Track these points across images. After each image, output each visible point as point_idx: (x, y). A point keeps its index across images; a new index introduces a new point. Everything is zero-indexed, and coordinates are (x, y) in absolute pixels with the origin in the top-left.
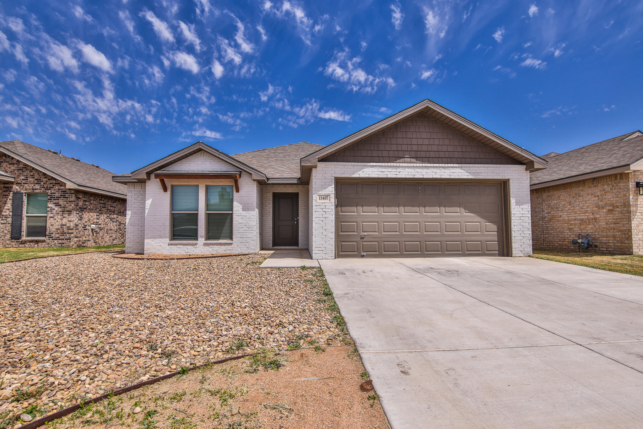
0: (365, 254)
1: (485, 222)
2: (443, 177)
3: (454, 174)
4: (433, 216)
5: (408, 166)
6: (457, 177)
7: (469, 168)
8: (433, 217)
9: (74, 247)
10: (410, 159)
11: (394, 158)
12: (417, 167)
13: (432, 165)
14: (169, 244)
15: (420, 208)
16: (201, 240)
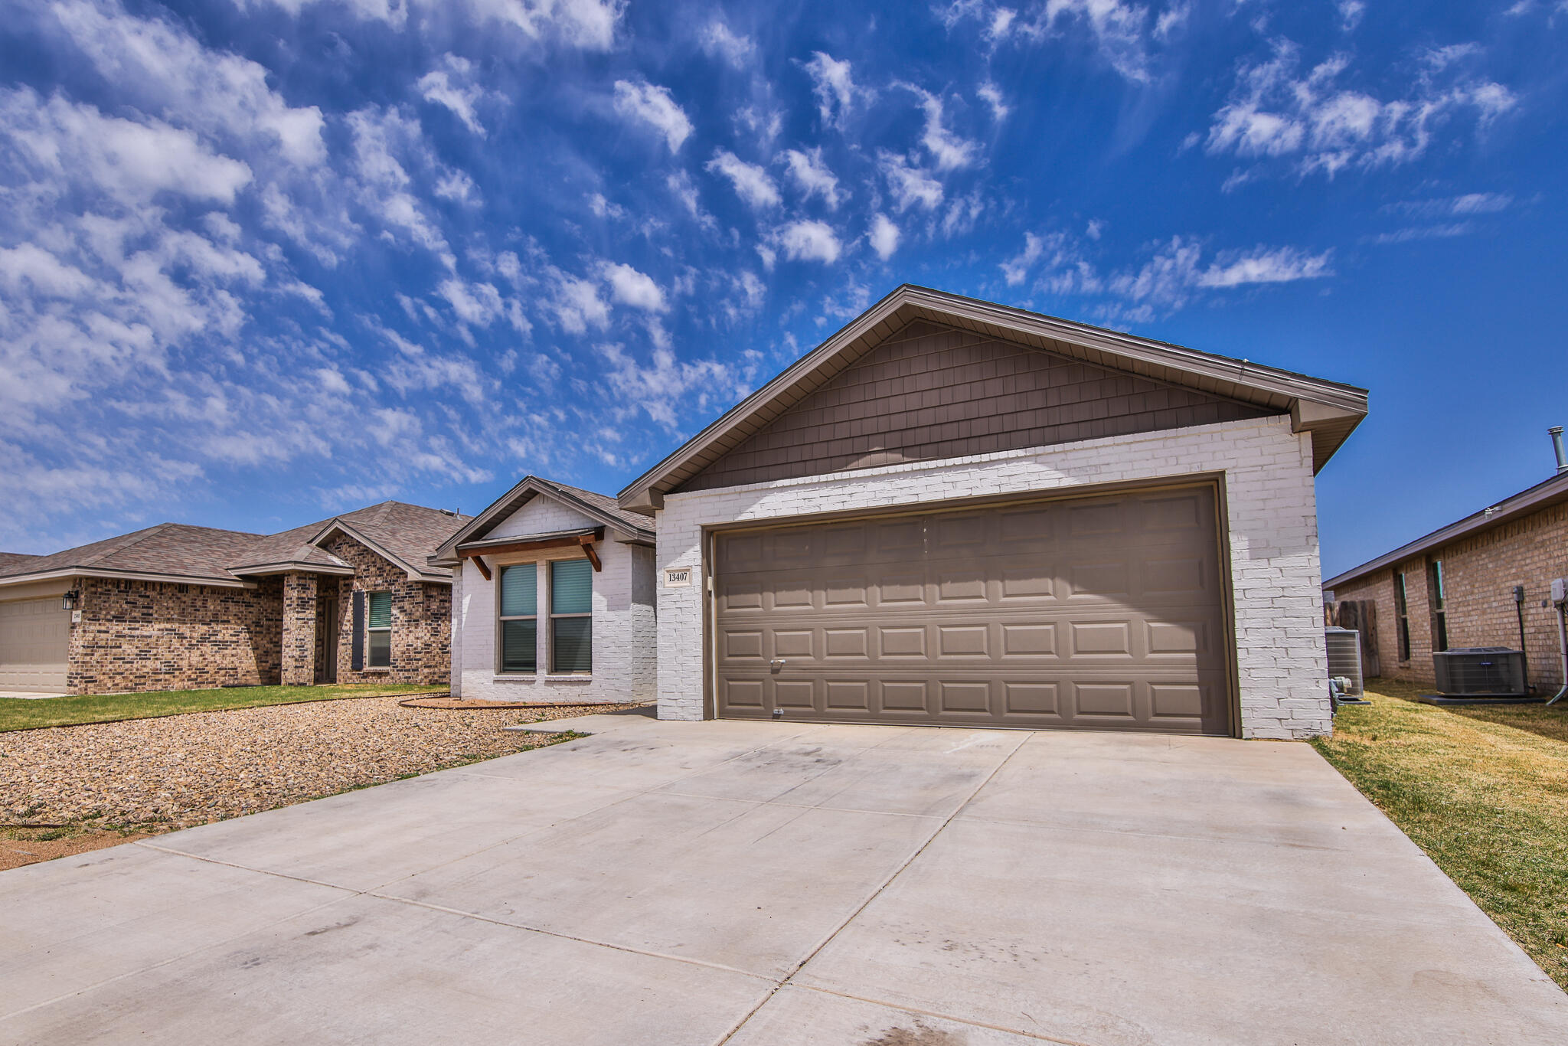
0: (782, 711)
1: (1148, 621)
2: (976, 493)
3: (1013, 480)
4: (965, 607)
5: (872, 476)
6: (1024, 488)
7: (1063, 456)
8: (964, 611)
9: (423, 684)
10: (884, 454)
11: (843, 459)
12: (897, 475)
13: (941, 463)
14: (496, 681)
15: (927, 586)
16: (542, 674)
